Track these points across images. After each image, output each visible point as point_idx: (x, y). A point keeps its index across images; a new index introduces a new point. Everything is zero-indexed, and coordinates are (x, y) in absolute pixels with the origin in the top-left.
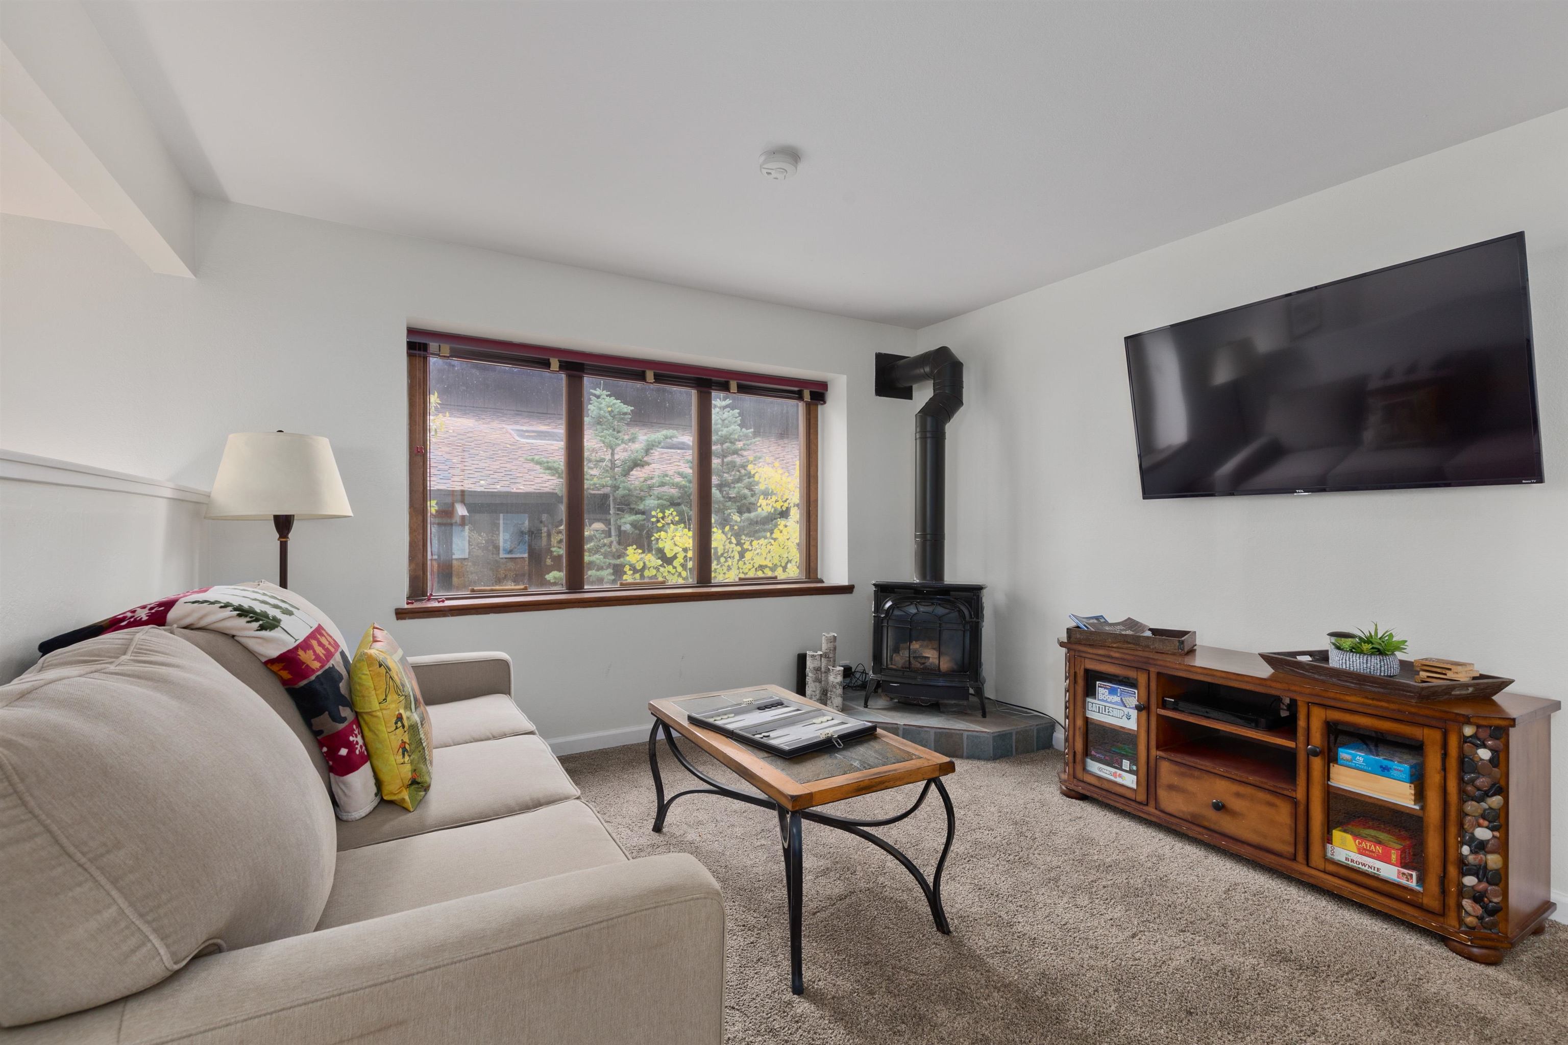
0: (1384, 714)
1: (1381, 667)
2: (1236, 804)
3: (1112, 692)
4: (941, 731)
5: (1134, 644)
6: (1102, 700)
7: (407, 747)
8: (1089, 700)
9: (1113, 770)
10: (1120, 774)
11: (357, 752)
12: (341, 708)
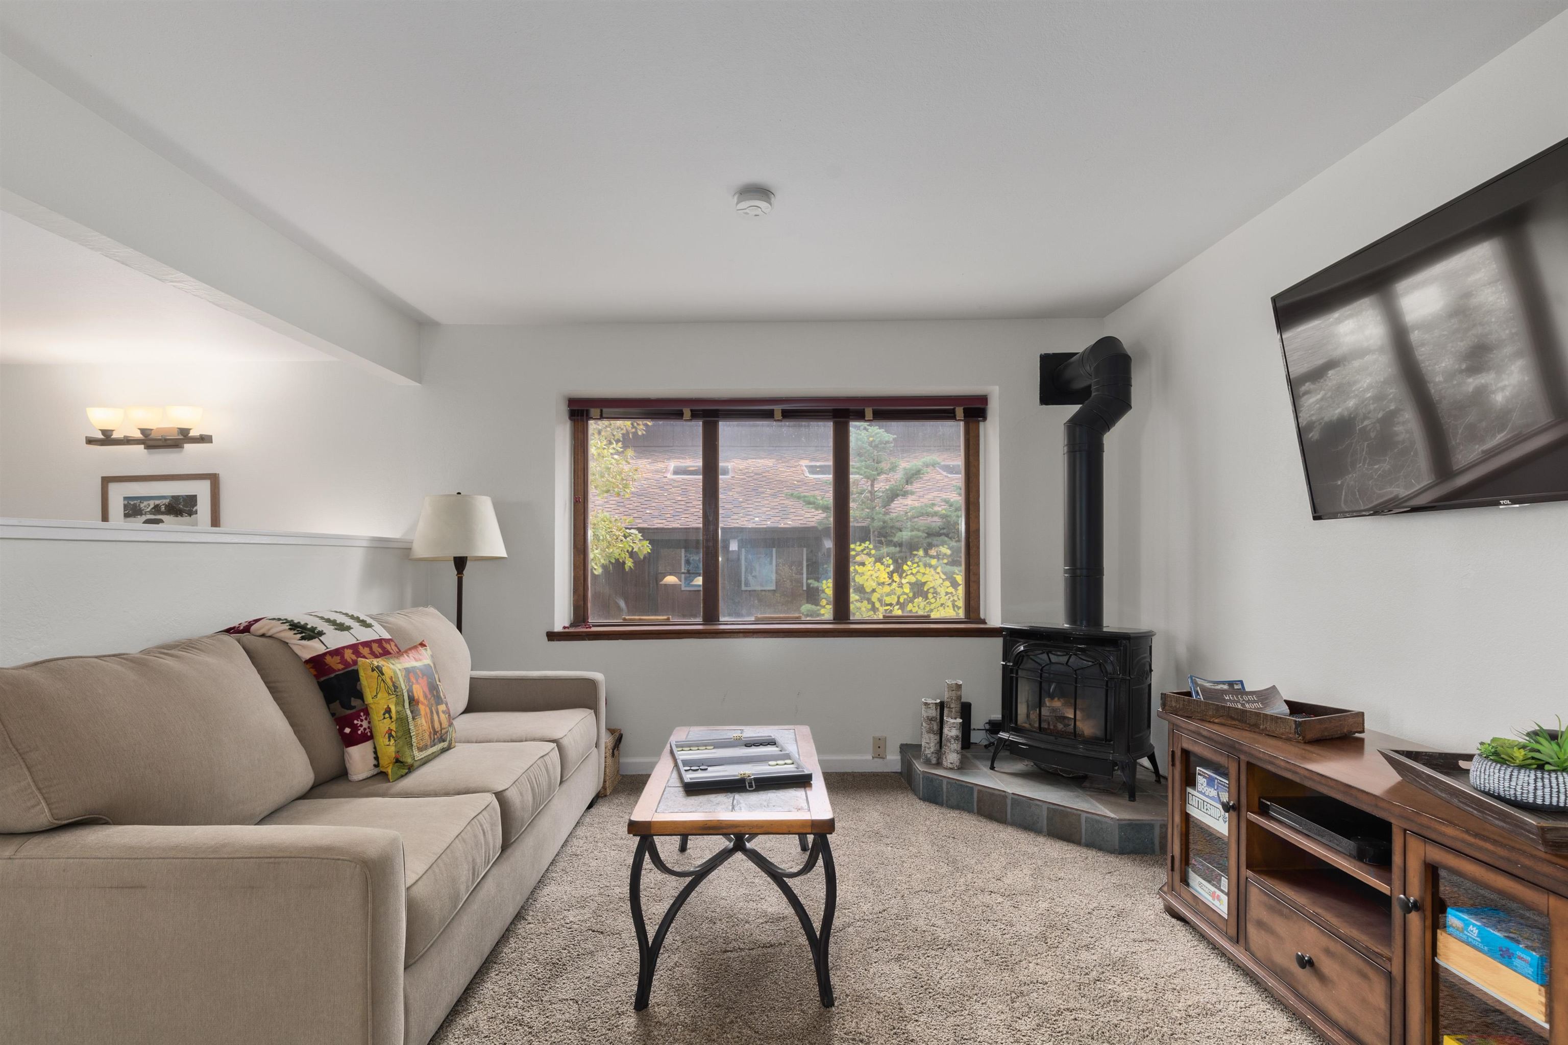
0: (1497, 864)
1: (1536, 789)
2: (1327, 966)
3: (1210, 782)
4: (1054, 807)
5: (1239, 721)
6: (1200, 792)
7: (393, 733)
8: (1189, 790)
9: (1213, 889)
10: (1218, 896)
11: (359, 732)
12: (352, 699)
